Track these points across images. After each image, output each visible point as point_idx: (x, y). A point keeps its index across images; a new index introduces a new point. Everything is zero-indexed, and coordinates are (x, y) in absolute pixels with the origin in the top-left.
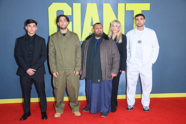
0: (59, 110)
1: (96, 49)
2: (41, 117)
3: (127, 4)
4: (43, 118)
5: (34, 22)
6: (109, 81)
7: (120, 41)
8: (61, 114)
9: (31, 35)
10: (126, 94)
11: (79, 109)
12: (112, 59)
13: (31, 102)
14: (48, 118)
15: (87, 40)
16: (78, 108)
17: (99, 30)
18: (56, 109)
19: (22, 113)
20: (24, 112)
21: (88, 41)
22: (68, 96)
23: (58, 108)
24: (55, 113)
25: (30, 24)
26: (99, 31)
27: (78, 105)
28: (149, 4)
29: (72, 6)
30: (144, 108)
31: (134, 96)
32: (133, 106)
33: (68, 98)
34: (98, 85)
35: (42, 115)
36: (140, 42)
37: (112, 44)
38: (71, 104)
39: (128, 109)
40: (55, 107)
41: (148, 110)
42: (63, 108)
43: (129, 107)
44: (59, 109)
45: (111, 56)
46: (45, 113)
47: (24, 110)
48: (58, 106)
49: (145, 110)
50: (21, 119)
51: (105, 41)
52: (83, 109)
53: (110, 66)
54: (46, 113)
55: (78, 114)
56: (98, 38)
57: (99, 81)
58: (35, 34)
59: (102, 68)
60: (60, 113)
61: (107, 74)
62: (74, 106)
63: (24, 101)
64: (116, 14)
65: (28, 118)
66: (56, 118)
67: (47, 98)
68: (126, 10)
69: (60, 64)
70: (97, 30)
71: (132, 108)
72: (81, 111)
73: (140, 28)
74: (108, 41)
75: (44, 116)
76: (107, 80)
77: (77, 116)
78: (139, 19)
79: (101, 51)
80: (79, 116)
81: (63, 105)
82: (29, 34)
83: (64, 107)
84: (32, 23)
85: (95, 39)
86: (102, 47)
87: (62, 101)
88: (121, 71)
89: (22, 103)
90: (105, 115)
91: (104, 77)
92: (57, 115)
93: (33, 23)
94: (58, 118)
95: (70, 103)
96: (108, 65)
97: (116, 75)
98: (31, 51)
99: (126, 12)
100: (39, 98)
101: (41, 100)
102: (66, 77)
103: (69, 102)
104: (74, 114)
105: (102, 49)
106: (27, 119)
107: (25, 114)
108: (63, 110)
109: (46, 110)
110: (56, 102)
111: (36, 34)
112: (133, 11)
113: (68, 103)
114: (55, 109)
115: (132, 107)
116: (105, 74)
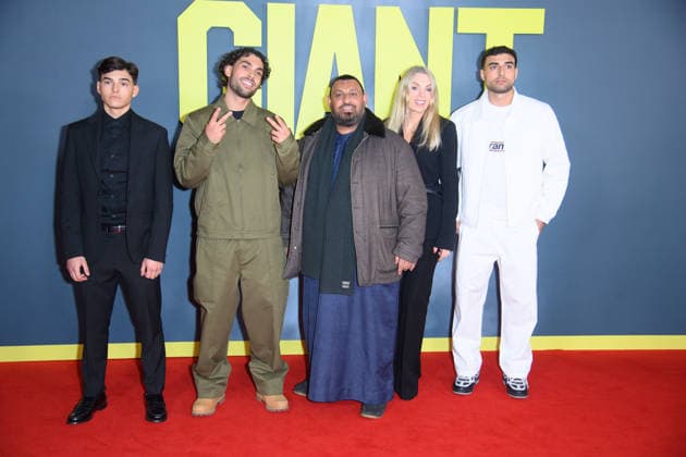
0: (209, 390)
1: (337, 169)
2: (144, 413)
3: (461, 10)
4: (150, 417)
5: (124, 65)
6: (386, 286)
7: (435, 142)
8: (216, 403)
9: (116, 114)
10: (450, 336)
11: (281, 387)
12: (398, 207)
13: (109, 357)
14: (168, 416)
15: (310, 137)
16: (279, 382)
17: (347, 101)
18: (201, 383)
19: (75, 398)
20: (83, 392)
21: (312, 140)
22: (246, 338)
23: (206, 381)
24: (197, 397)
25: (110, 75)
26: (345, 104)
27: (279, 371)
28: (541, 12)
29: (262, 14)
30: (510, 383)
31: (479, 343)
32: (476, 379)
33: (246, 347)
34: (343, 299)
35: (146, 406)
36: (498, 147)
37: (399, 152)
38: (254, 367)
39: (457, 388)
40: (196, 377)
41: (524, 393)
42: (226, 381)
43: (462, 382)
44: (211, 385)
45: (394, 194)
46: (160, 398)
47: (83, 385)
48: (204, 374)
49: (515, 392)
50: (70, 420)
51: (370, 144)
52: (296, 387)
53: (388, 231)
54: (162, 400)
55: (278, 403)
56: (345, 131)
57: (346, 284)
58: (130, 110)
59: (358, 238)
60: (212, 398)
61: (374, 261)
62: (266, 374)
63: (85, 353)
64: (423, 44)
65: (98, 414)
66: (199, 416)
67: (167, 345)
68: (459, 31)
69: (222, 217)
70: (339, 103)
71: (473, 384)
72: (288, 392)
73: (500, 96)
74: (383, 140)
75: (155, 407)
76: (377, 281)
77: (274, 409)
78: (502, 63)
79: (355, 178)
80: (282, 412)
81: (225, 370)
82: (107, 109)
83: (230, 379)
84: (116, 69)
85: (337, 132)
86: (359, 164)
87: (220, 357)
88: (435, 249)
89: (78, 361)
90: (374, 412)
91: (366, 271)
92: (203, 407)
93: (121, 69)
94: (204, 416)
95: (251, 364)
96: (381, 228)
97: (413, 266)
98: (113, 172)
99: (458, 37)
100: (140, 344)
101: (144, 351)
102: (241, 269)
103: (249, 358)
104: (264, 403)
105: (358, 169)
106: (92, 421)
107: (86, 399)
108: (223, 389)
109: (163, 388)
110: (195, 359)
111: (134, 110)
112: (485, 35)
113: (243, 365)
114: (194, 383)
115: (471, 382)
116: (367, 262)
